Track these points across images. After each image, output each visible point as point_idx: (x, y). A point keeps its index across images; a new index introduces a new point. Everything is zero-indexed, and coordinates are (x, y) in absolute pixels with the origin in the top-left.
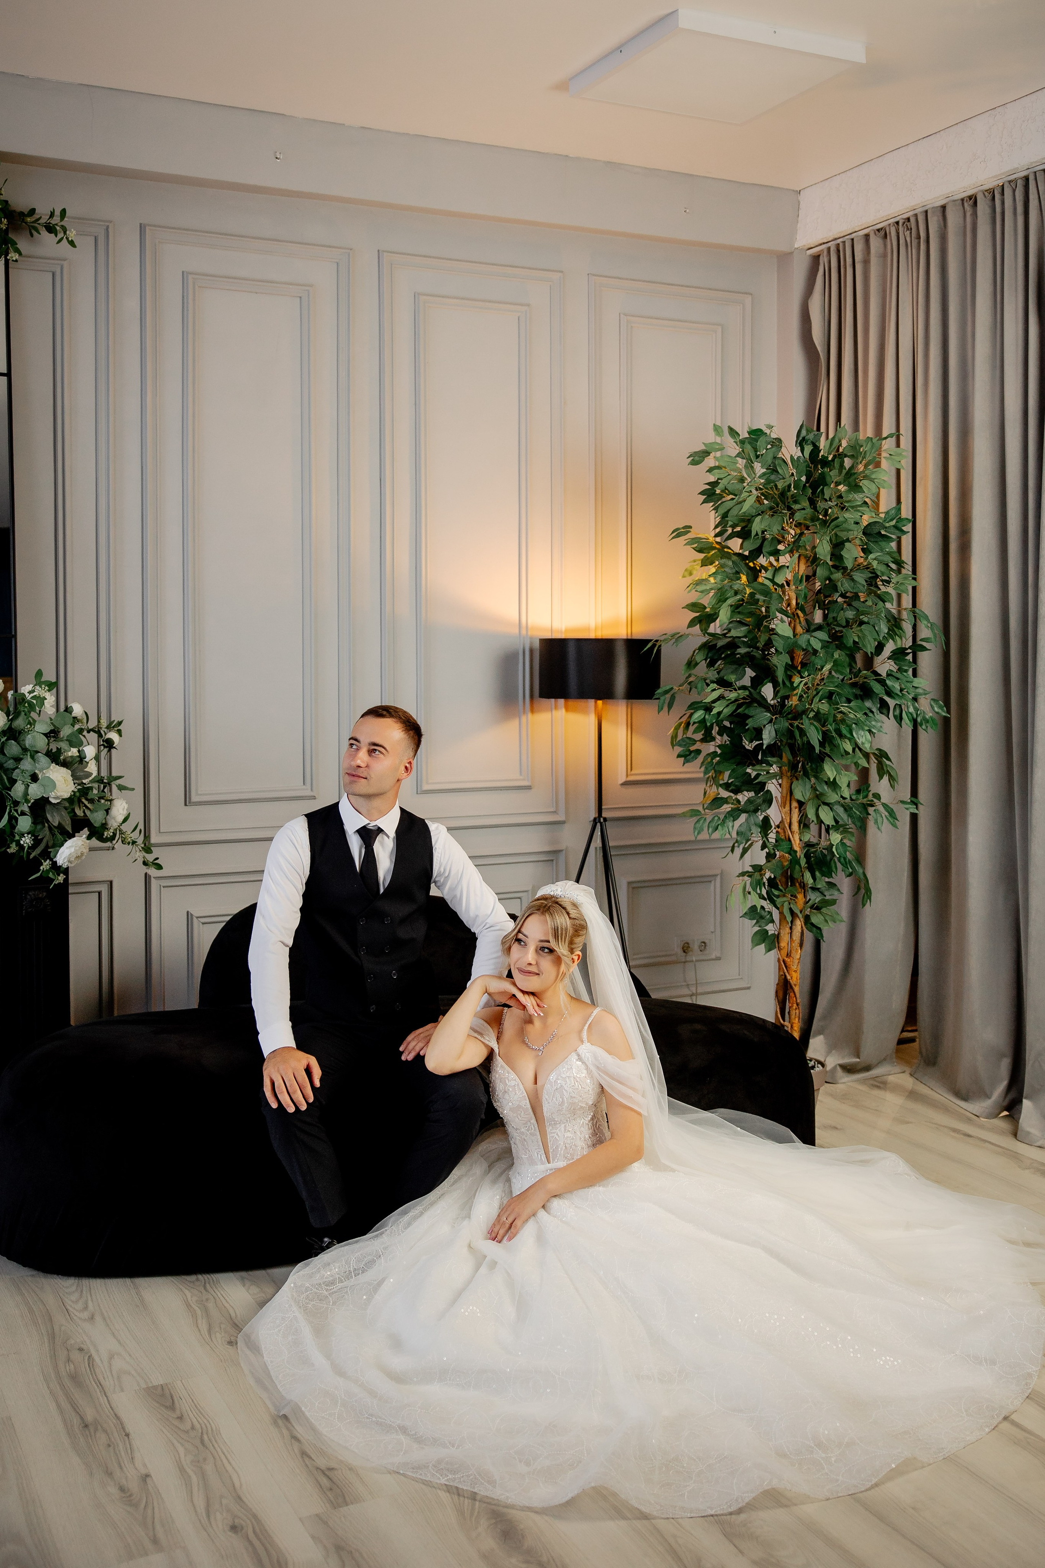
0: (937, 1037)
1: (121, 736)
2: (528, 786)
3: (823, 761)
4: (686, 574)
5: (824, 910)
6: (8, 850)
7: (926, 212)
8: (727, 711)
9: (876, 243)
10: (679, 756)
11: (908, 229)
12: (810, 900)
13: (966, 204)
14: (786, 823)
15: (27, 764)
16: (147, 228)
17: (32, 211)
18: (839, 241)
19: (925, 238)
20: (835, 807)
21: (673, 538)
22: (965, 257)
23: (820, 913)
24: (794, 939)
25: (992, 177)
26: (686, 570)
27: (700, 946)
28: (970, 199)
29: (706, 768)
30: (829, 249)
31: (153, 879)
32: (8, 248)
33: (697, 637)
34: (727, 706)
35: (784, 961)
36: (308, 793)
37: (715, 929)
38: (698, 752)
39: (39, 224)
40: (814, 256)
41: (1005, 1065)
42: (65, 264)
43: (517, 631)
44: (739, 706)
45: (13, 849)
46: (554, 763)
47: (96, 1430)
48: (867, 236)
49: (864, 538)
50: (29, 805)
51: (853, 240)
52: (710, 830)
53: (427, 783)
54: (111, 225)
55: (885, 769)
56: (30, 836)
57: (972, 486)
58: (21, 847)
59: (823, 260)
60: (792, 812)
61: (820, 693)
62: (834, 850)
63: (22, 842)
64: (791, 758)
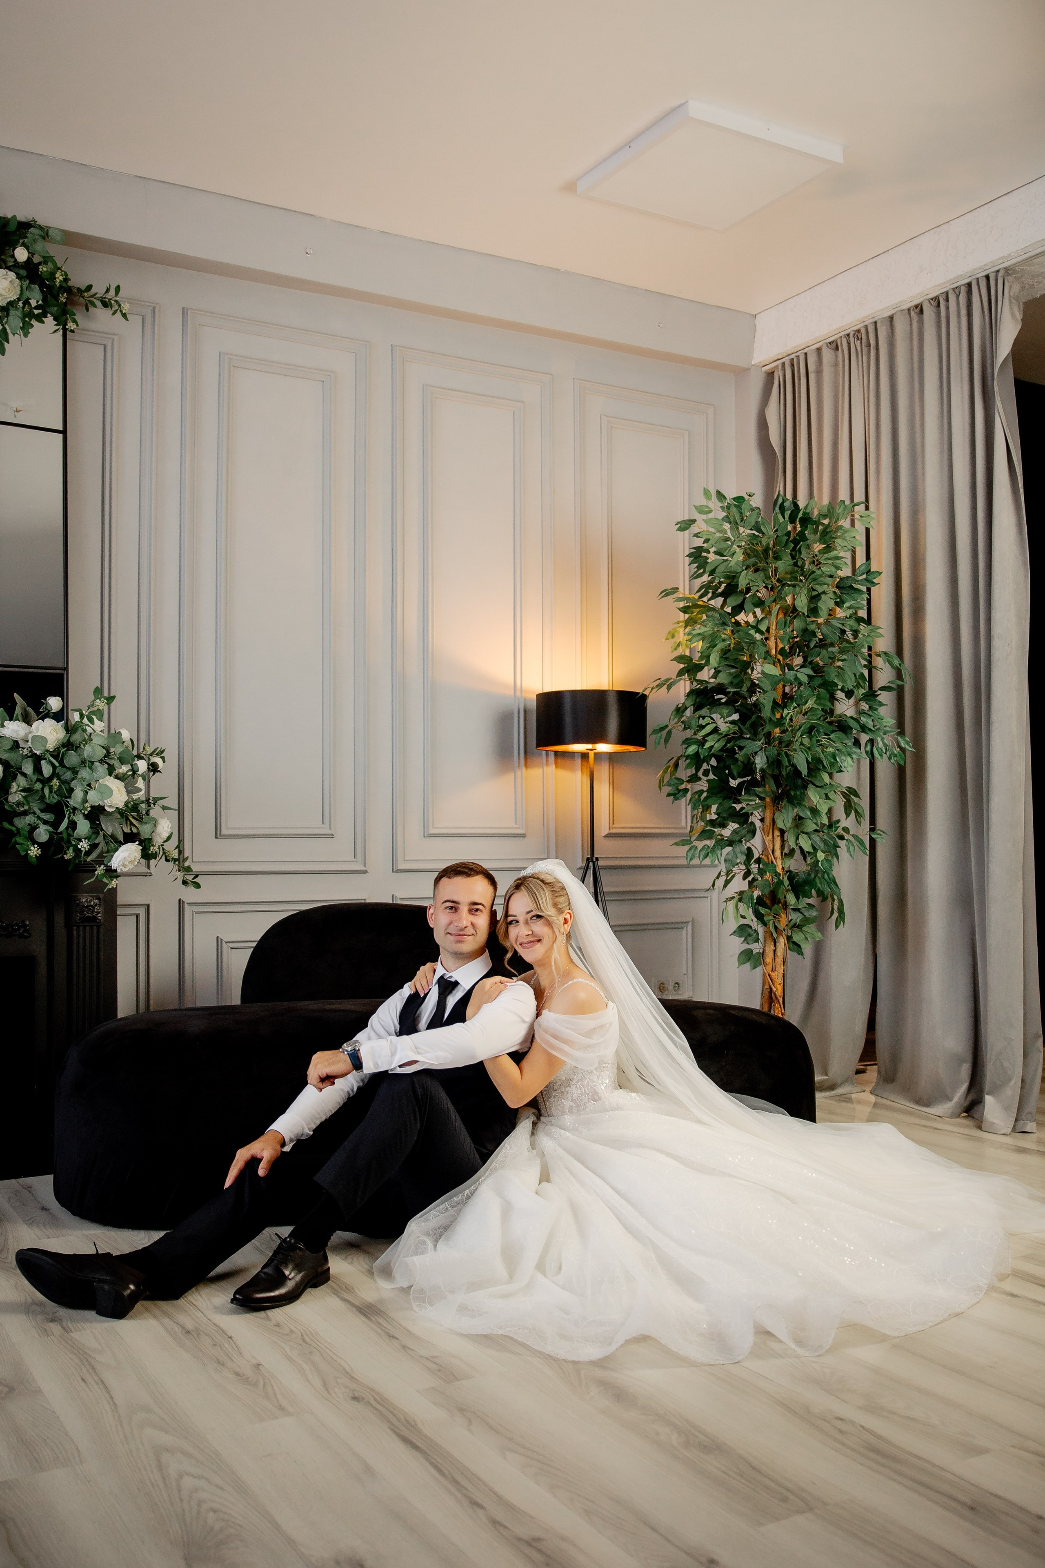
0: (895, 1059)
1: (164, 761)
2: (523, 834)
3: (805, 788)
4: (669, 636)
5: (804, 928)
6: (65, 856)
7: (876, 323)
8: (718, 746)
9: (827, 355)
10: (669, 795)
11: (858, 339)
12: (791, 920)
13: (912, 313)
14: (769, 849)
15: (84, 773)
16: (189, 311)
17: (89, 287)
18: (792, 356)
19: (875, 345)
20: (813, 836)
21: (662, 597)
22: (912, 359)
23: (801, 931)
24: (779, 955)
25: (939, 285)
26: (669, 633)
27: (674, 987)
28: (916, 308)
29: (695, 804)
30: (784, 364)
31: (186, 905)
32: (67, 319)
33: (684, 686)
34: (719, 740)
35: (769, 975)
36: (327, 831)
37: (687, 971)
38: (686, 790)
39: (95, 298)
40: (768, 373)
41: (965, 1070)
42: (116, 338)
43: (512, 693)
44: (728, 741)
45: (69, 855)
46: (545, 814)
47: (199, 1335)
48: (819, 350)
49: (837, 591)
50: (86, 813)
51: (806, 354)
52: (701, 857)
53: (433, 827)
54: (157, 307)
55: (853, 805)
56: (87, 841)
57: (924, 555)
58: (78, 851)
59: (778, 374)
60: (775, 841)
61: (802, 728)
62: (820, 865)
63: (79, 847)
64: (775, 788)
